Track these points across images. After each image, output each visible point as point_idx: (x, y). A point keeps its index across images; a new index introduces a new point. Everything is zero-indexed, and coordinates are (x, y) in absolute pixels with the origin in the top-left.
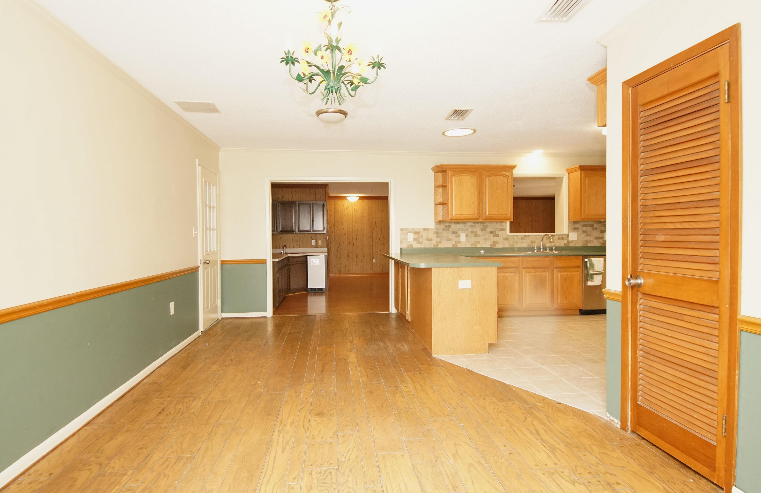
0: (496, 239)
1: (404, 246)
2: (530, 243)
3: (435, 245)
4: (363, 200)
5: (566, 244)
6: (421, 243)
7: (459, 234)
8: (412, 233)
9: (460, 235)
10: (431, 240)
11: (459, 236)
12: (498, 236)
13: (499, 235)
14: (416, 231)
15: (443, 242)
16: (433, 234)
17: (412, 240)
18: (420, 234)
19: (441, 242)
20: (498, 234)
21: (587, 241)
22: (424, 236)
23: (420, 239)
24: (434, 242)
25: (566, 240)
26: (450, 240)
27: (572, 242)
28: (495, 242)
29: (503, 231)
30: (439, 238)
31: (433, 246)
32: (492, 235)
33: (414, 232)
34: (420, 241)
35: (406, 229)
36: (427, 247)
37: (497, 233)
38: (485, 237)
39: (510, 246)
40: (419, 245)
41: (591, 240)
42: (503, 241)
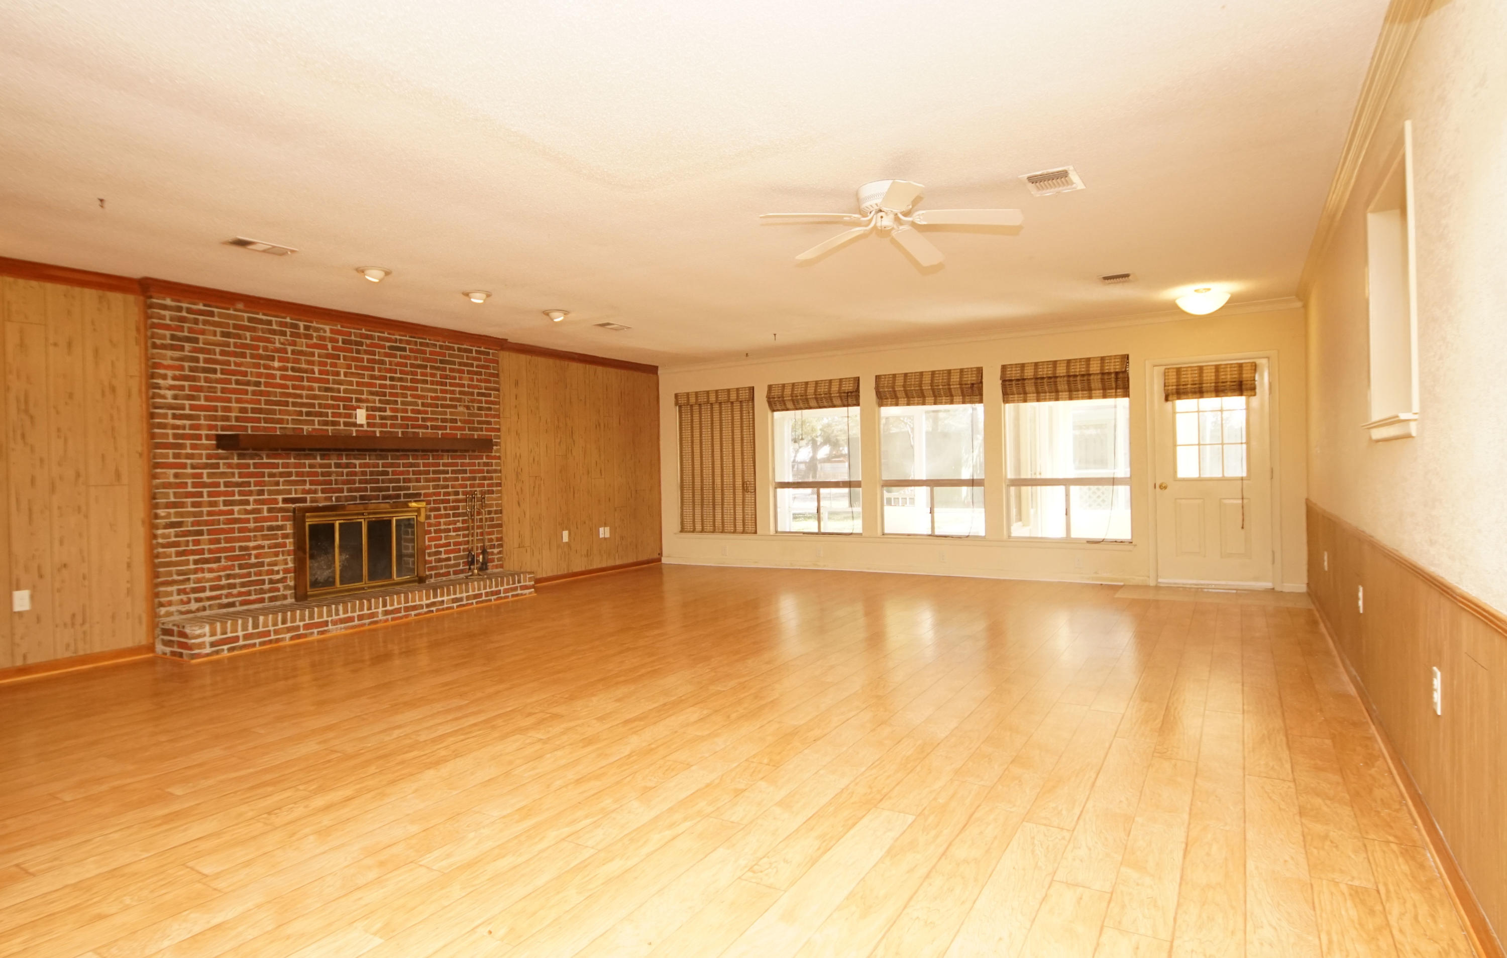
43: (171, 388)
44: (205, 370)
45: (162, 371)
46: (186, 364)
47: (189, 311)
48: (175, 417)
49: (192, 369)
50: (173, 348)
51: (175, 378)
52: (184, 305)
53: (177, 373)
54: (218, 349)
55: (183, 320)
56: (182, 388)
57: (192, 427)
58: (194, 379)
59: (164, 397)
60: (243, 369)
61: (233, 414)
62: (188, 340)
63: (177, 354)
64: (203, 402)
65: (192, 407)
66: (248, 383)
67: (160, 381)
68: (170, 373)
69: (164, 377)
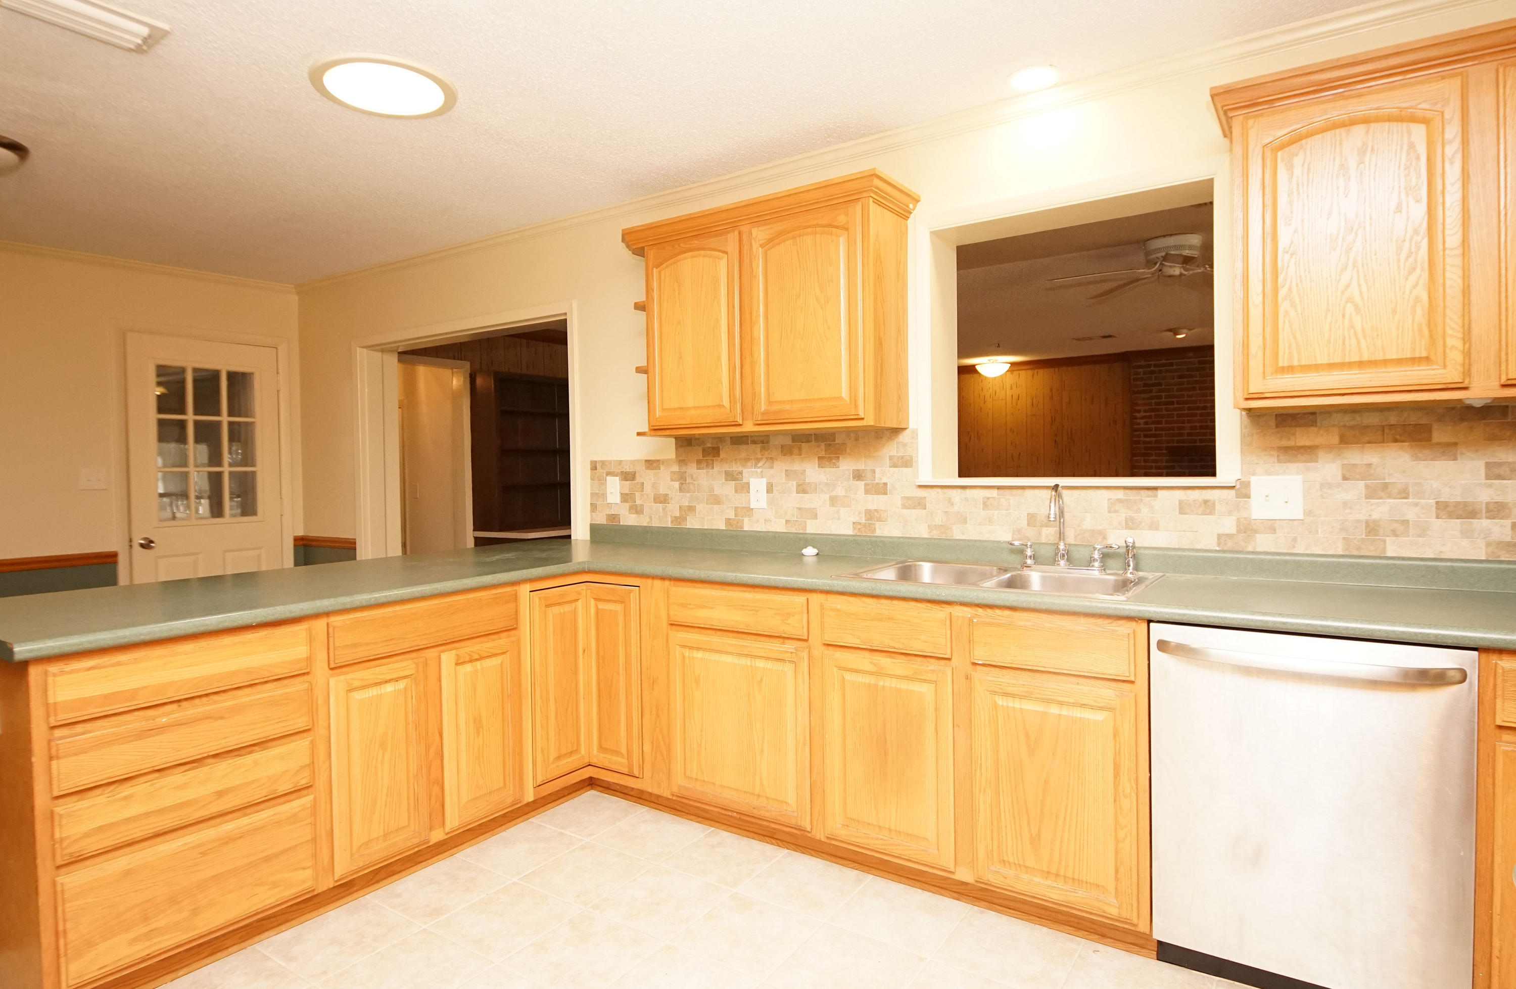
0: (876, 502)
1: (601, 519)
2: (1024, 522)
3: (675, 517)
4: (1036, 371)
5: (1230, 536)
6: (637, 510)
7: (745, 480)
8: (617, 478)
9: (748, 484)
10: (662, 499)
11: (746, 488)
12: (882, 489)
13: (885, 484)
14: (627, 468)
15: (699, 507)
16: (672, 480)
17: (617, 499)
18: (639, 479)
19: (691, 509)
20: (884, 481)
21: (1372, 528)
22: (648, 489)
23: (637, 495)
24: (673, 509)
25: (1230, 513)
26: (716, 500)
27: (1271, 526)
28: (872, 516)
29: (905, 469)
30: (688, 495)
31: (672, 522)
32: (861, 484)
33: (622, 472)
34: (638, 502)
35: (603, 463)
36: (656, 524)
37: (881, 479)
38: (834, 494)
39: (935, 534)
40: (634, 516)
41: (1405, 523)
42: (906, 512)
43: (1143, 418)
44: (1166, 403)
45: (1137, 408)
46: (1153, 401)
47: (1155, 366)
48: (1145, 436)
49: (1156, 404)
50: (1145, 392)
51: (1145, 411)
52: (1153, 363)
53: (1147, 408)
54: (1175, 388)
55: (1153, 372)
56: (1150, 417)
57: (1156, 442)
58: (1159, 410)
59: (1139, 424)
60: (1193, 399)
61: (1186, 432)
62: (1154, 385)
63: (1147, 396)
64: (1164, 425)
65: (1156, 429)
66: (1198, 408)
67: (1137, 415)
68: (1142, 408)
69: (1139, 411)
